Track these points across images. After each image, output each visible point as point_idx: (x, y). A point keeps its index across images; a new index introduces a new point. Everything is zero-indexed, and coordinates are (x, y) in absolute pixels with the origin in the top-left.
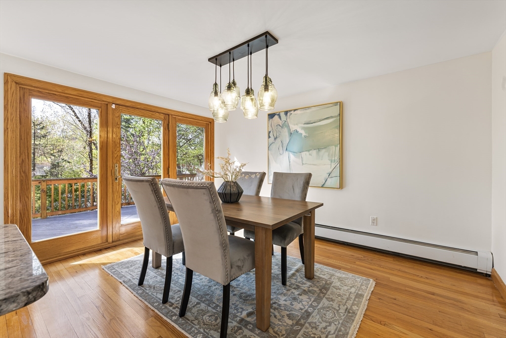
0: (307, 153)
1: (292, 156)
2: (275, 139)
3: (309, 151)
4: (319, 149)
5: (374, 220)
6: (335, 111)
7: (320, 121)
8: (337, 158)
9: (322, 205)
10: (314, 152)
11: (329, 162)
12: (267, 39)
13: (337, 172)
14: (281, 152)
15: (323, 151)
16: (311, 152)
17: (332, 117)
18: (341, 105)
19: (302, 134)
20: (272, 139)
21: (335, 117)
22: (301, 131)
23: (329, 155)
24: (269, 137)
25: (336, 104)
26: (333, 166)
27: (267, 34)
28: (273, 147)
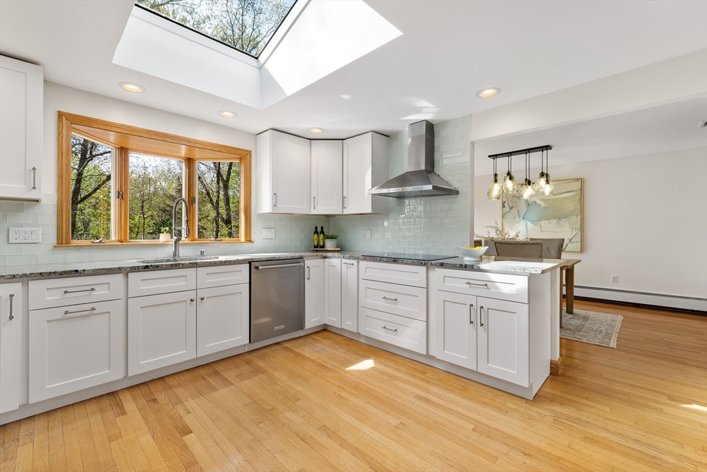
0: (547, 222)
1: (530, 224)
2: (511, 208)
3: (548, 220)
4: (559, 219)
5: (615, 278)
6: (577, 185)
7: (561, 194)
8: (578, 226)
9: (580, 261)
10: (554, 221)
11: (570, 230)
12: (548, 147)
13: (578, 238)
14: (518, 220)
15: (564, 220)
16: (550, 221)
17: (573, 191)
18: (582, 180)
19: (540, 205)
20: (507, 208)
21: (577, 191)
22: (539, 202)
23: (569, 224)
24: (504, 207)
25: (577, 180)
26: (574, 233)
27: (548, 146)
28: (508, 215)
